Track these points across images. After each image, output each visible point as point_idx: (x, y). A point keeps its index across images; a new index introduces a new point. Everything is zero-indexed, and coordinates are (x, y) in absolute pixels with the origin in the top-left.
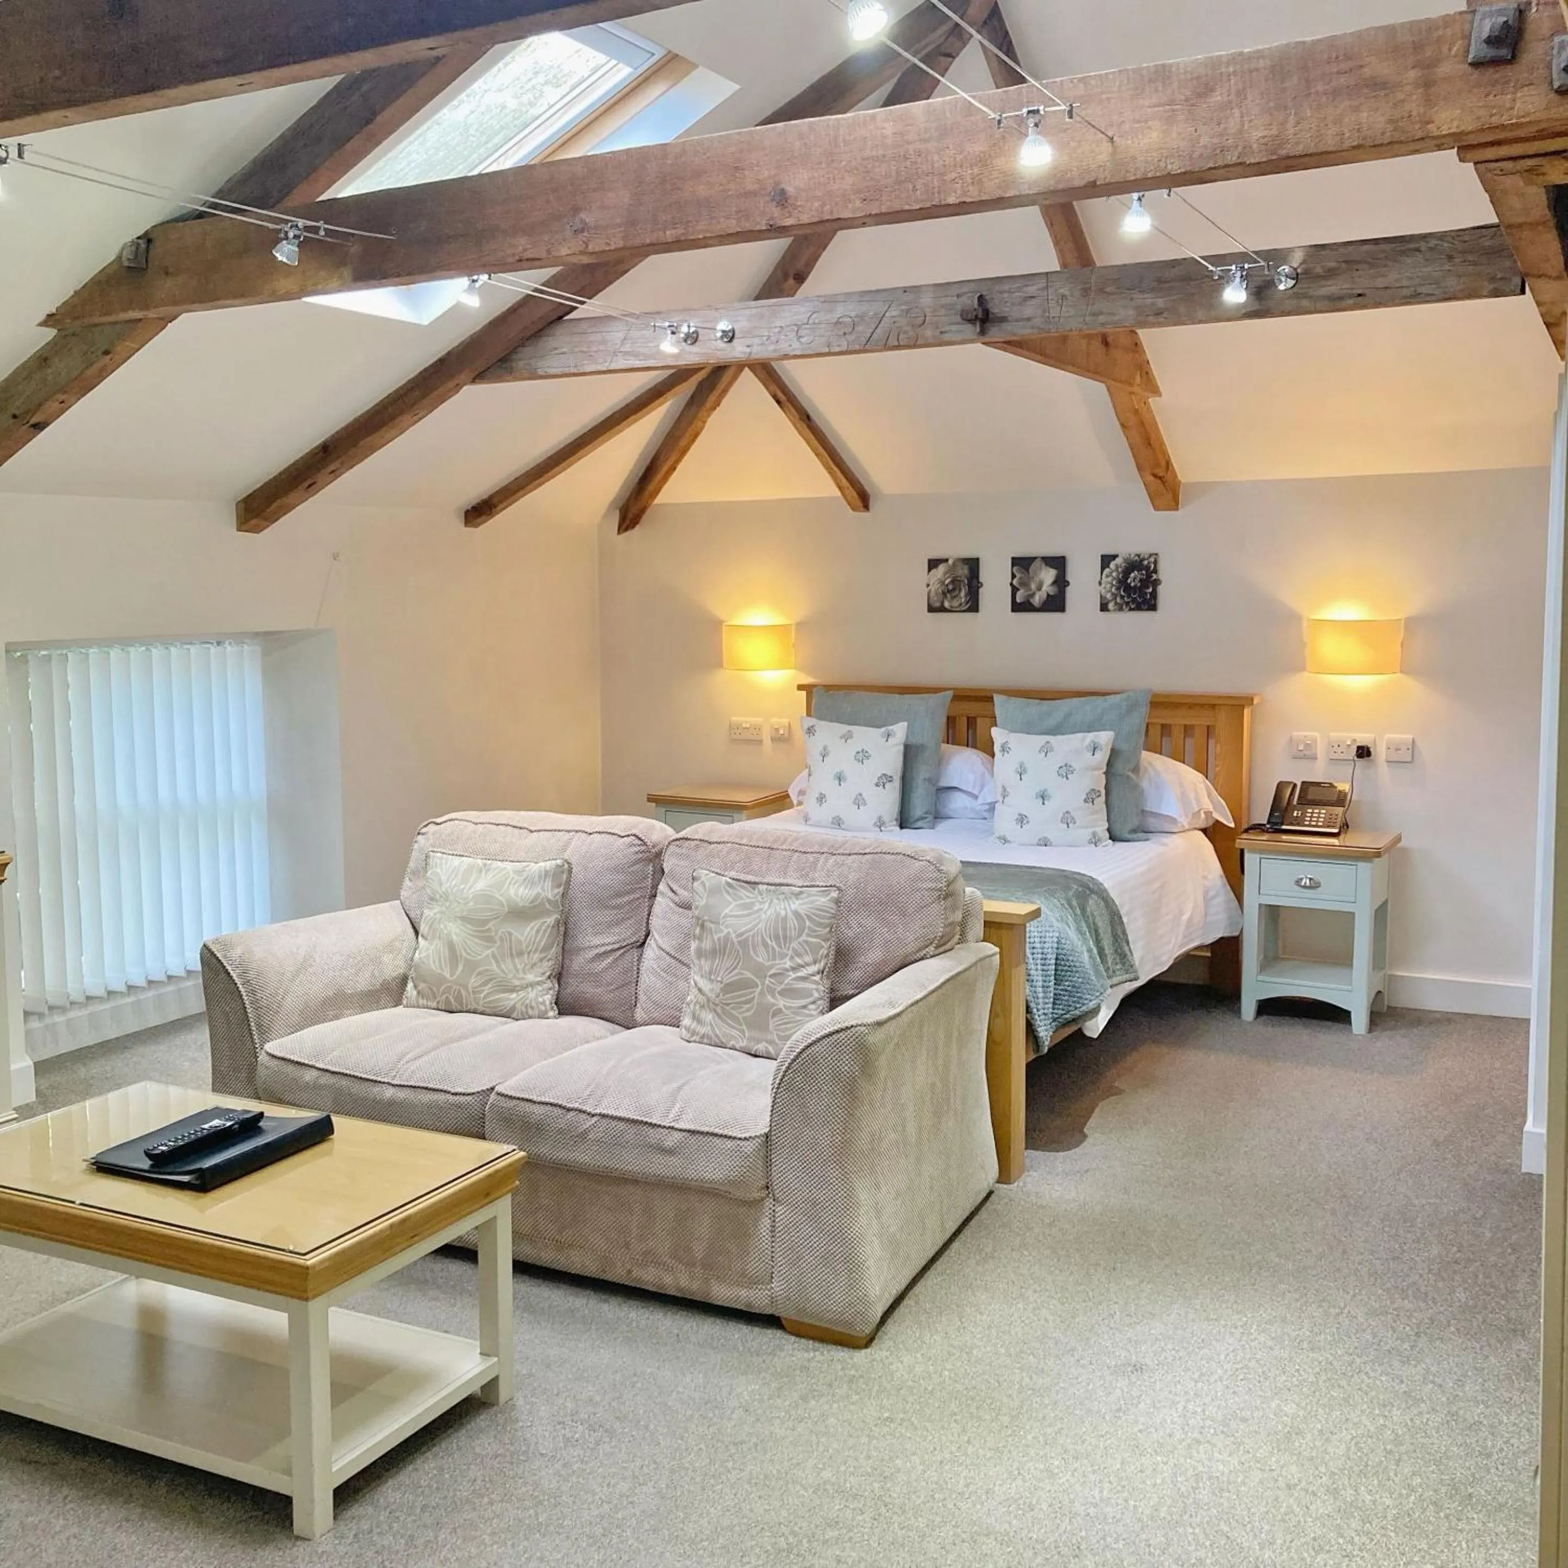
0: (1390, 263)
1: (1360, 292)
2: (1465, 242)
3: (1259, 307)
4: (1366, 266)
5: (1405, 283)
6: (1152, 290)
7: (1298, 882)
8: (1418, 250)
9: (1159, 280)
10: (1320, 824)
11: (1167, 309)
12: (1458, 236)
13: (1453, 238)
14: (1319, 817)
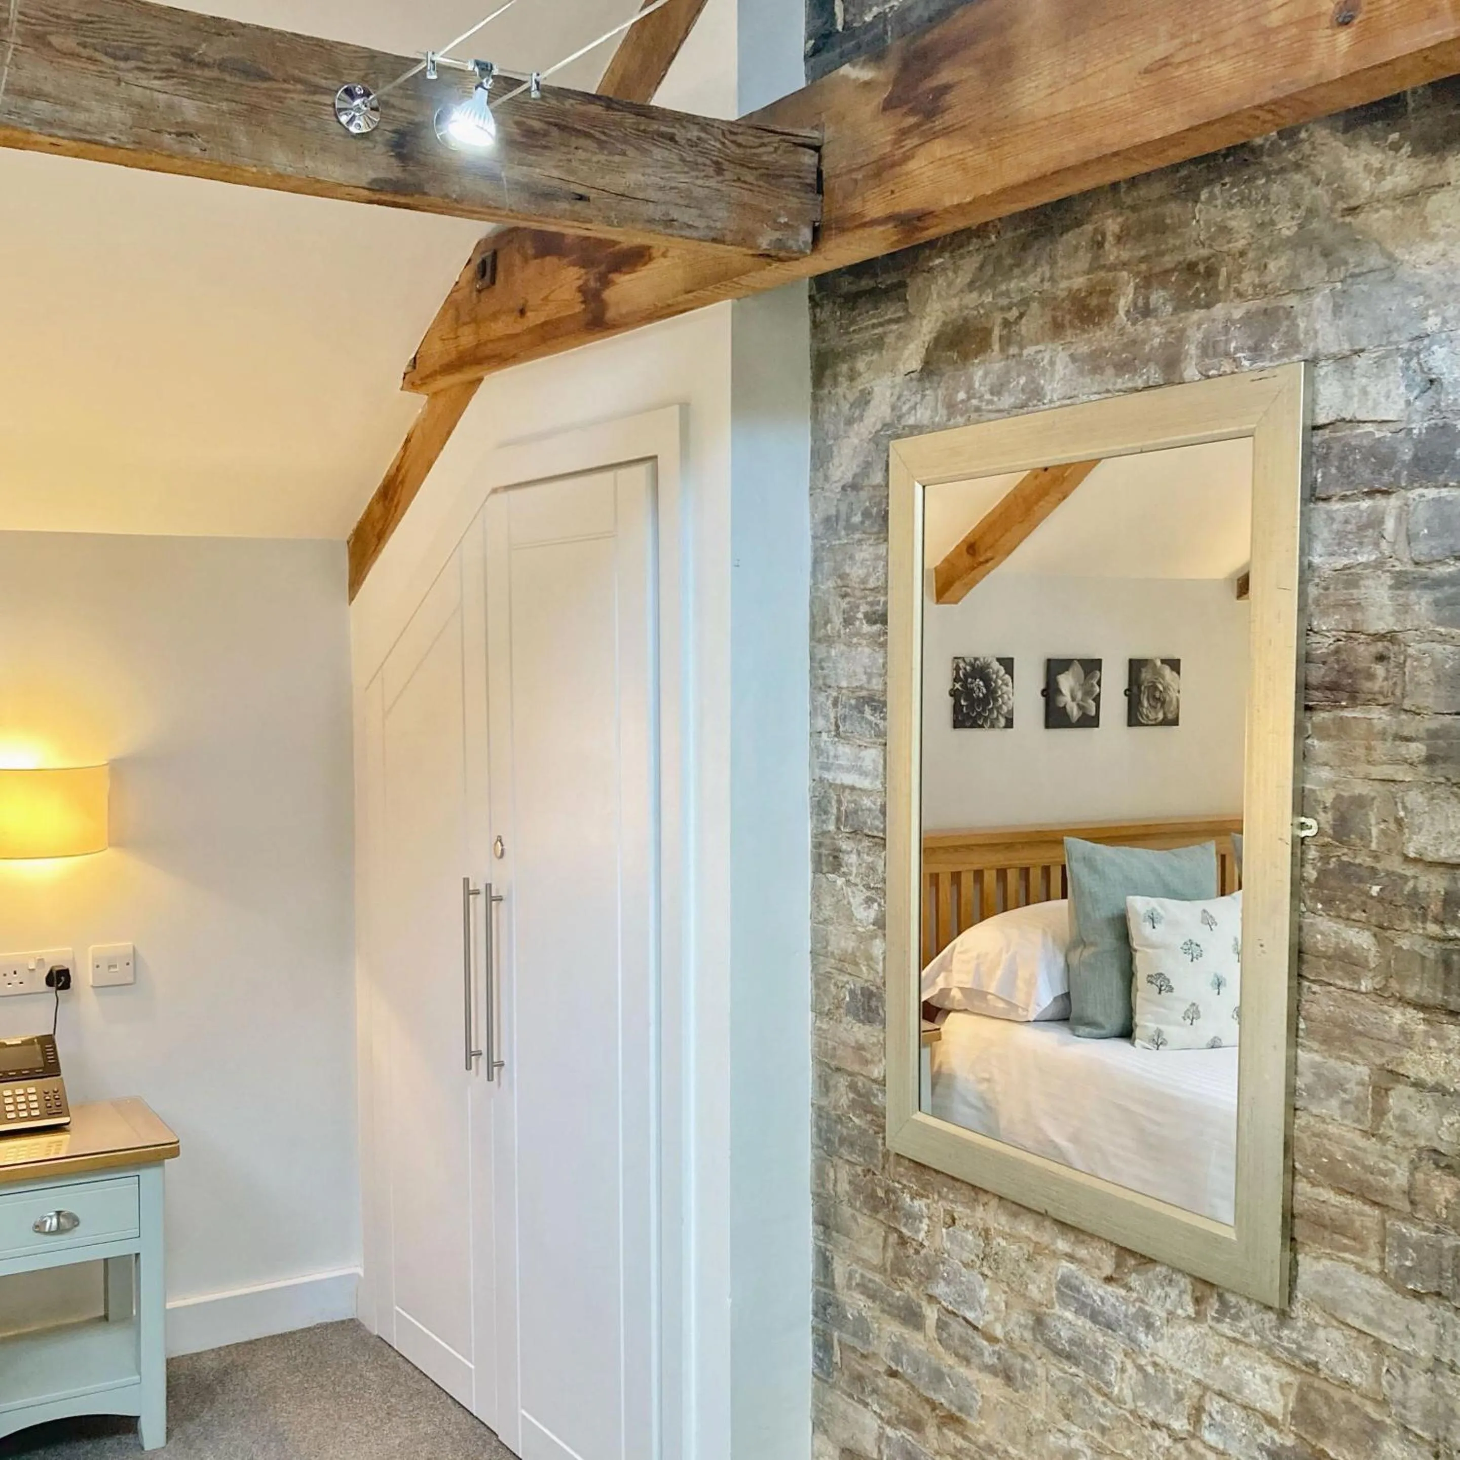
0: (631, 152)
1: (581, 191)
2: (739, 145)
3: (401, 175)
4: (593, 146)
5: (652, 195)
6: (168, 74)
7: (39, 1228)
8: (672, 138)
9: (185, 56)
10: (36, 1113)
11: (209, 129)
12: (731, 133)
13: (723, 134)
14: (27, 1102)
